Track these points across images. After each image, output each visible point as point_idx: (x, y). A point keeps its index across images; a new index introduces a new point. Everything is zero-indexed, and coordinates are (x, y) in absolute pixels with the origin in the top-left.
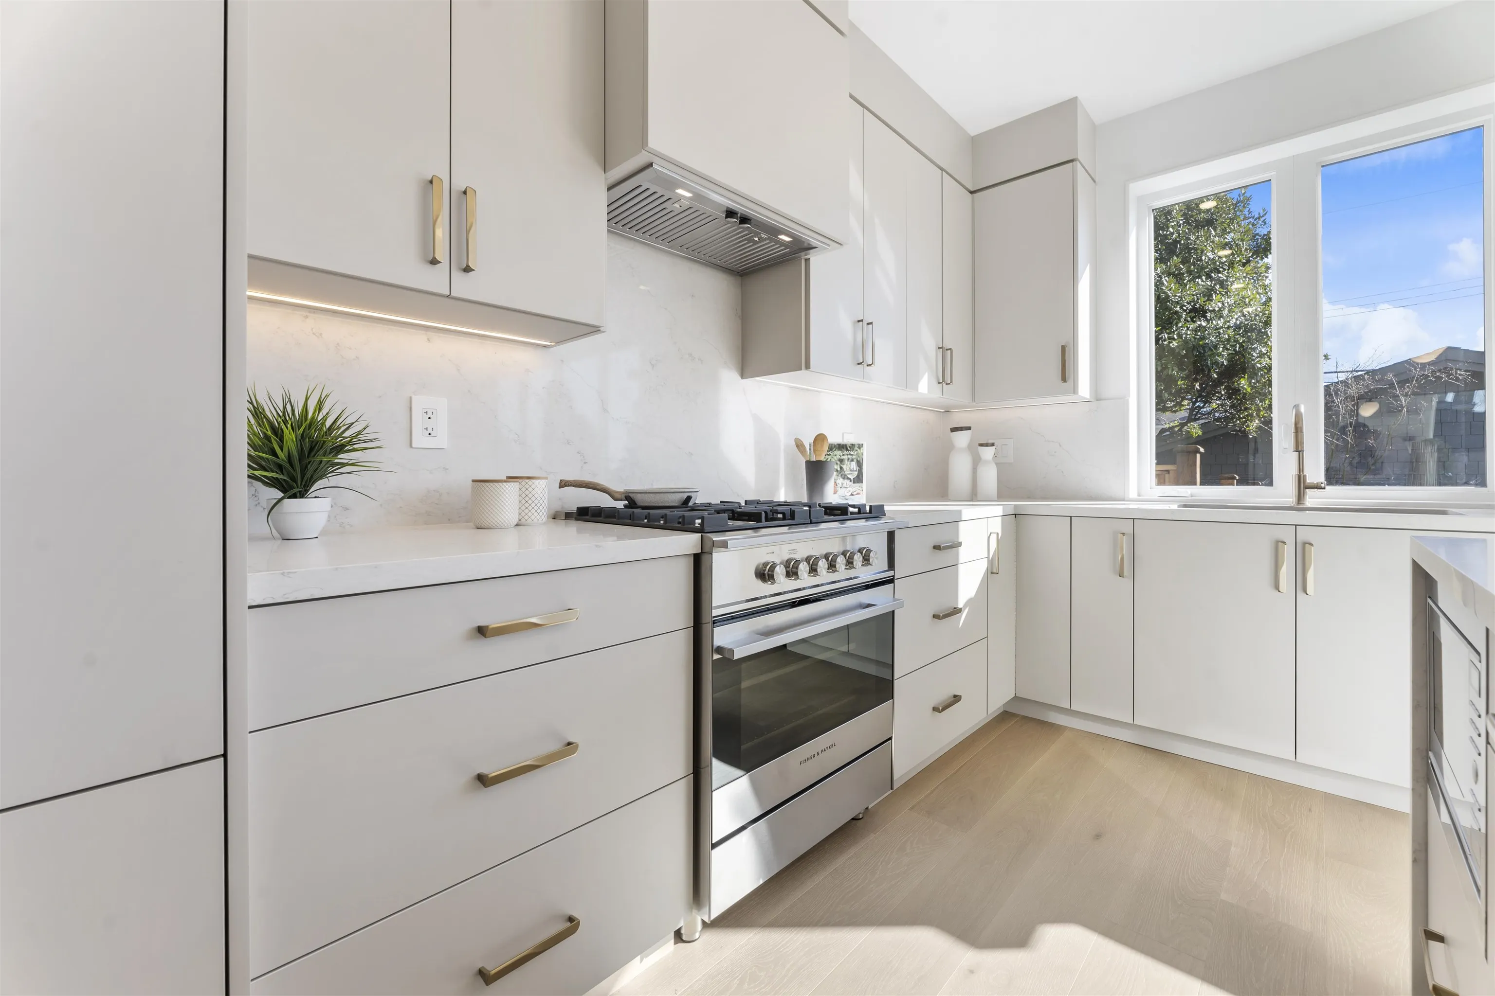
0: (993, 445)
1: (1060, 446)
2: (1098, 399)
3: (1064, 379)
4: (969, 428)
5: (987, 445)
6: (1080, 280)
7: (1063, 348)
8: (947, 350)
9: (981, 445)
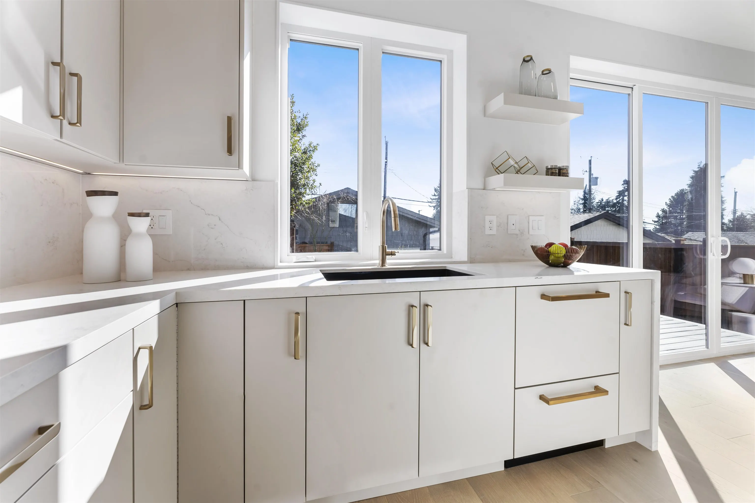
0: (147, 215)
1: (220, 219)
2: (254, 180)
3: (230, 151)
4: (115, 194)
5: (139, 215)
6: (246, 57)
7: (229, 119)
8: (72, 74)
9: (132, 215)
